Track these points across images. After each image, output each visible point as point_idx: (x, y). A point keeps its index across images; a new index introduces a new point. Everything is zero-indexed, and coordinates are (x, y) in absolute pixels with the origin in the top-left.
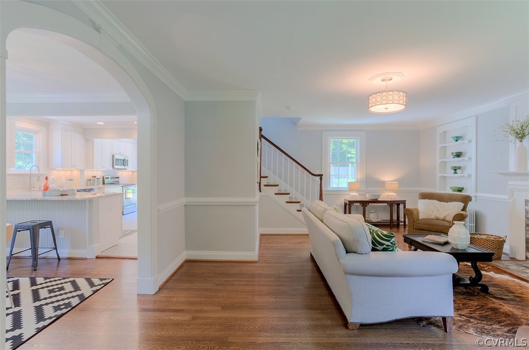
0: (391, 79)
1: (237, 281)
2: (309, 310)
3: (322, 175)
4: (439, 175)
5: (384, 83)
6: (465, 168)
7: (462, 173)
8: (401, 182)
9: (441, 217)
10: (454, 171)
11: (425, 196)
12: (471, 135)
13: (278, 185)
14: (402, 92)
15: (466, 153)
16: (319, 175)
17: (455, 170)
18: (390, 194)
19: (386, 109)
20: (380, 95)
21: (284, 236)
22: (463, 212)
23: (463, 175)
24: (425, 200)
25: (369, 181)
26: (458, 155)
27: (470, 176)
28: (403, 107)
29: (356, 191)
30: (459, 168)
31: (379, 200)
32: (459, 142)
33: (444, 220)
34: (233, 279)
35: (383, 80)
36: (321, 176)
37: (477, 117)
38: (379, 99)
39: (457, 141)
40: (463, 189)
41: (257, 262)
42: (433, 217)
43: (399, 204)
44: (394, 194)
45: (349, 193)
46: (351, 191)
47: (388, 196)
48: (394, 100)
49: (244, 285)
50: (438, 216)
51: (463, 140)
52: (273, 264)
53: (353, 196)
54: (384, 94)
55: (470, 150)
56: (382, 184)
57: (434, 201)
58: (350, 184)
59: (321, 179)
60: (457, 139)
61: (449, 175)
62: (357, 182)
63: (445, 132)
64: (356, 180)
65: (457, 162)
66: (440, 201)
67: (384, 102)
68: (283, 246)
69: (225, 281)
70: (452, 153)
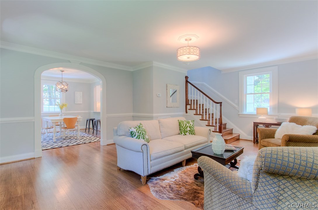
0: (191, 40)
3: (222, 103)
5: (186, 42)
16: (220, 103)
19: (188, 58)
20: (182, 49)
35: (186, 40)
38: (182, 51)
48: (190, 52)
54: (185, 48)
59: (221, 105)
64: (270, 106)
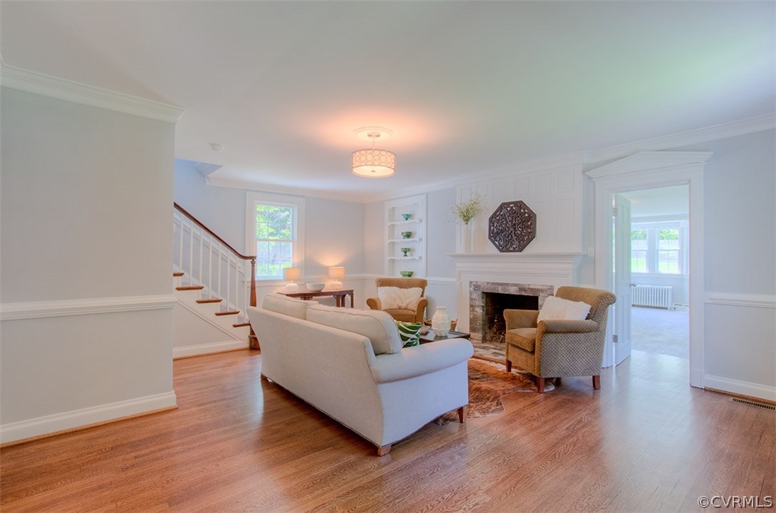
0: (379, 136)
1: (163, 449)
2: (315, 452)
3: (255, 258)
4: (387, 258)
5: (370, 139)
6: (414, 250)
7: (411, 256)
8: (347, 266)
9: (404, 305)
10: (404, 253)
11: (384, 283)
12: (420, 214)
13: (183, 274)
14: (390, 152)
15: (415, 233)
16: (250, 258)
17: (406, 251)
18: (334, 283)
19: (373, 171)
21: (191, 360)
22: (422, 299)
23: (412, 257)
24: (385, 287)
25: (309, 266)
26: (408, 235)
27: (420, 258)
28: (392, 171)
29: (295, 281)
30: (409, 250)
31: (322, 291)
32: (409, 221)
33: (406, 309)
34: (152, 449)
35: (369, 135)
36: (253, 258)
37: (427, 195)
39: (407, 219)
40: (412, 273)
41: (177, 408)
42: (395, 307)
43: (344, 296)
44: (340, 283)
45: (284, 283)
46: (287, 280)
47: (333, 285)
49: (184, 451)
50: (401, 305)
51: (412, 219)
52: (210, 405)
53: (290, 288)
55: (420, 231)
56: (326, 270)
57: (394, 287)
58: (286, 270)
59: (253, 263)
60: (408, 217)
61: (398, 258)
62: (293, 268)
63: (394, 208)
64: (293, 265)
65: (407, 243)
66: (400, 288)
67: (376, 163)
68: (205, 375)
69: (136, 457)
70: (403, 233)
